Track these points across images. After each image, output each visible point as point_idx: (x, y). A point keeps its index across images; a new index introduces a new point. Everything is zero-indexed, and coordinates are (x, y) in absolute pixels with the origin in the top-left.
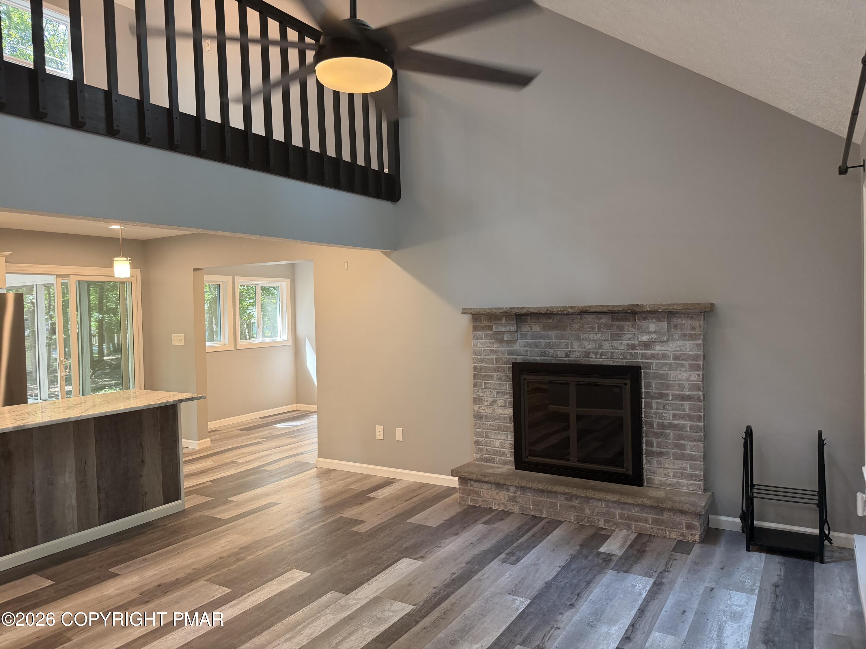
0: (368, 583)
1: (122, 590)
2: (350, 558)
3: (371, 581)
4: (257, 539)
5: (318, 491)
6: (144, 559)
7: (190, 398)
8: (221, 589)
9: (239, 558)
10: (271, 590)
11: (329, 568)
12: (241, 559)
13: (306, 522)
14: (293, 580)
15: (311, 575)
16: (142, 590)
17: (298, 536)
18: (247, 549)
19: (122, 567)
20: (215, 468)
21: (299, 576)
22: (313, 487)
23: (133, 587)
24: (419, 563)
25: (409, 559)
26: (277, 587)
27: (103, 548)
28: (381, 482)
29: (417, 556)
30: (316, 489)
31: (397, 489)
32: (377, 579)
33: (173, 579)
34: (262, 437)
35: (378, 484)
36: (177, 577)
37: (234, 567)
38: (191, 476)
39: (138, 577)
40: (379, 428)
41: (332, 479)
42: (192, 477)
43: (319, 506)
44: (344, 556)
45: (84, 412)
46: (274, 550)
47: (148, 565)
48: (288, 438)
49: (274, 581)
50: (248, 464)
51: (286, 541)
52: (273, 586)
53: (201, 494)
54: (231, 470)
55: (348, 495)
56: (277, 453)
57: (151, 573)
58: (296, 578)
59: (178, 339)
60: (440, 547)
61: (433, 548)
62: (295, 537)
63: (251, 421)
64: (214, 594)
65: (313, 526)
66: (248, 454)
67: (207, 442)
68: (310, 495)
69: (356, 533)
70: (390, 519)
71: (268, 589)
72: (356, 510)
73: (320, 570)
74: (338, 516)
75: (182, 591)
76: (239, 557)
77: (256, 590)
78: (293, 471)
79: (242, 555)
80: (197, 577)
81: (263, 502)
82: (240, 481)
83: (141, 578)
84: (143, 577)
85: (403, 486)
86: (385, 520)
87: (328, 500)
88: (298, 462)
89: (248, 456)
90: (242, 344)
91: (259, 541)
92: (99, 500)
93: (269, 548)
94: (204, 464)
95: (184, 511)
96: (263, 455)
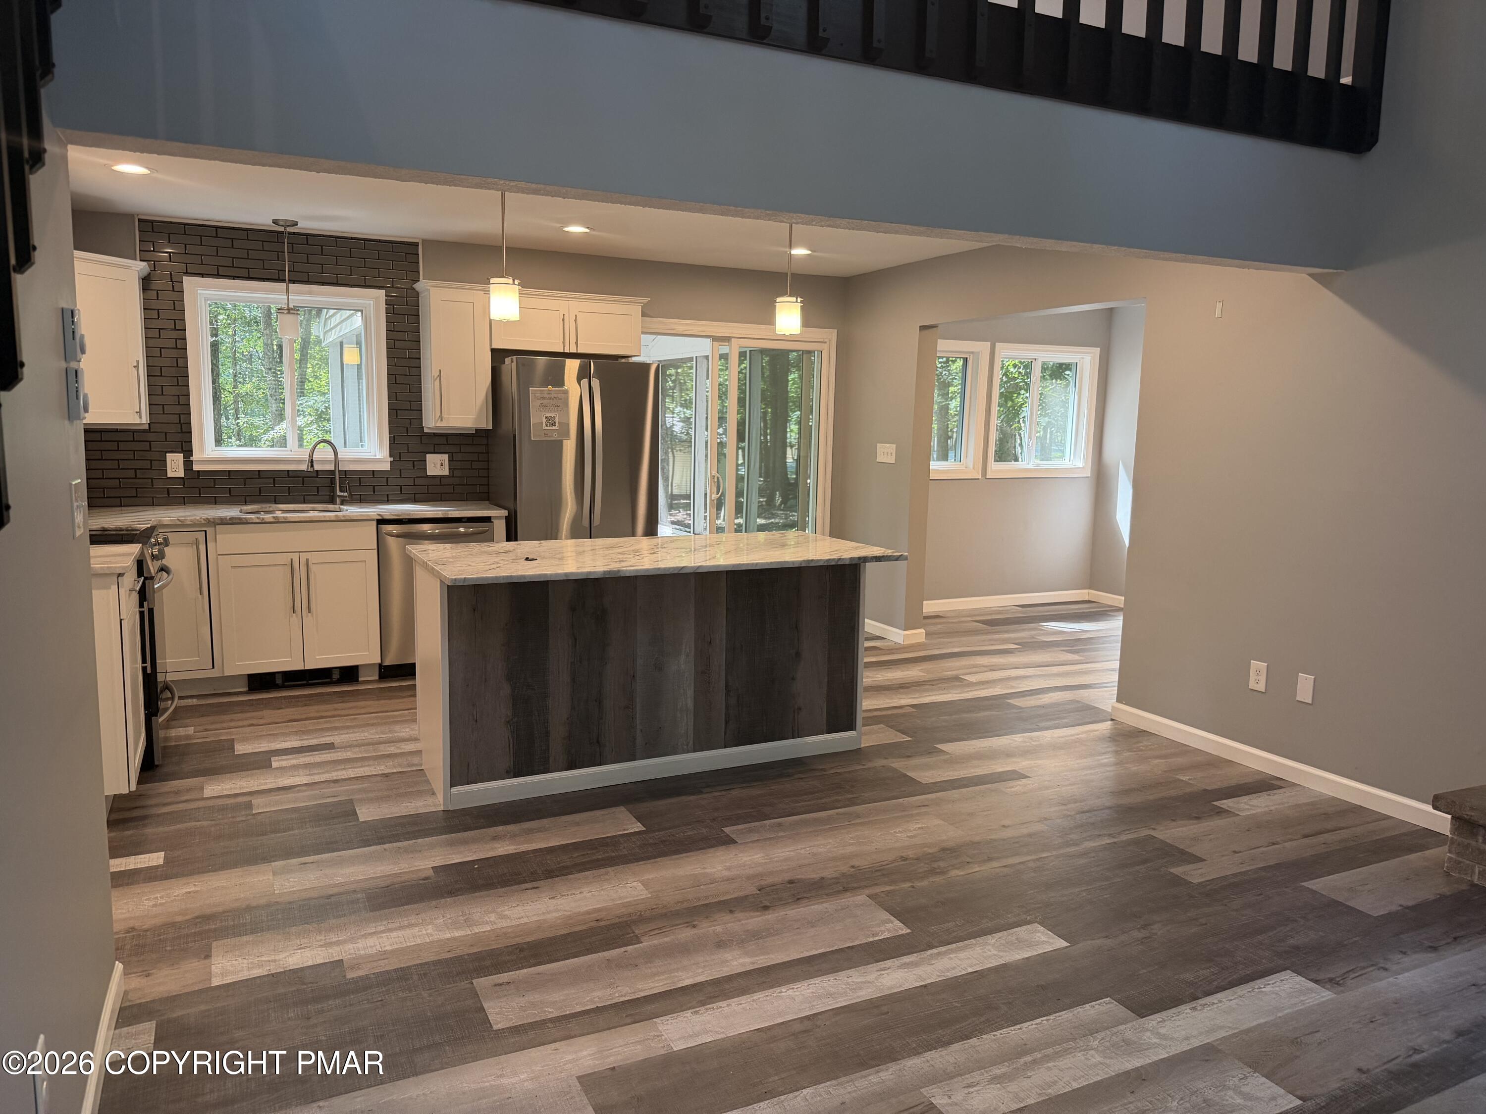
0: (1194, 1004)
1: (734, 872)
2: (1159, 933)
3: (1201, 1002)
4: (977, 839)
5: (1108, 769)
6: (780, 824)
7: (879, 556)
8: (892, 922)
9: (935, 868)
10: (985, 955)
11: (1109, 942)
12: (938, 870)
13: (1076, 827)
14: (1030, 945)
15: (1067, 947)
16: (763, 883)
17: (1054, 853)
18: (954, 854)
19: (742, 829)
20: (924, 683)
21: (1044, 942)
22: (1100, 758)
23: (751, 872)
24: (1325, 995)
25: (1300, 978)
26: (995, 952)
27: (724, 787)
28: (1249, 780)
29: (1321, 976)
30: (1105, 765)
31: (1286, 805)
32: (1216, 1001)
33: (815, 876)
34: (1017, 642)
35: (1243, 782)
36: (823, 875)
37: (925, 883)
38: (884, 690)
39: (762, 855)
40: (1258, 667)
41: (1141, 750)
42: (884, 692)
43: (1108, 801)
44: (1146, 925)
45: (710, 559)
46: (1006, 870)
47: (782, 837)
48: (1063, 652)
49: (993, 938)
50: (982, 687)
51: (1029, 858)
52: (990, 947)
53: (893, 725)
54: (950, 693)
55: (1173, 793)
56: (1039, 676)
57: (783, 854)
58: (1038, 943)
59: (886, 453)
60: (1386, 969)
61: (1364, 968)
62: (1049, 854)
63: (1001, 609)
64: (878, 929)
65: (1088, 840)
66: (986, 669)
67: (918, 635)
68: (1091, 774)
69: (1178, 881)
70: (1263, 869)
71: (978, 950)
72: (1184, 829)
73: (1089, 942)
74: (1145, 832)
75: (825, 905)
76: (935, 865)
77: (954, 945)
78: (1064, 718)
79: (942, 864)
80: (855, 885)
81: (999, 767)
82: (965, 715)
83: (766, 859)
84: (771, 858)
85: (1303, 800)
86: (1248, 868)
87: (1127, 792)
88: (1078, 702)
89: (987, 671)
90: (997, 469)
91: (978, 843)
92: (727, 707)
93: (995, 864)
94: (908, 672)
95: (858, 751)
96: (1013, 675)
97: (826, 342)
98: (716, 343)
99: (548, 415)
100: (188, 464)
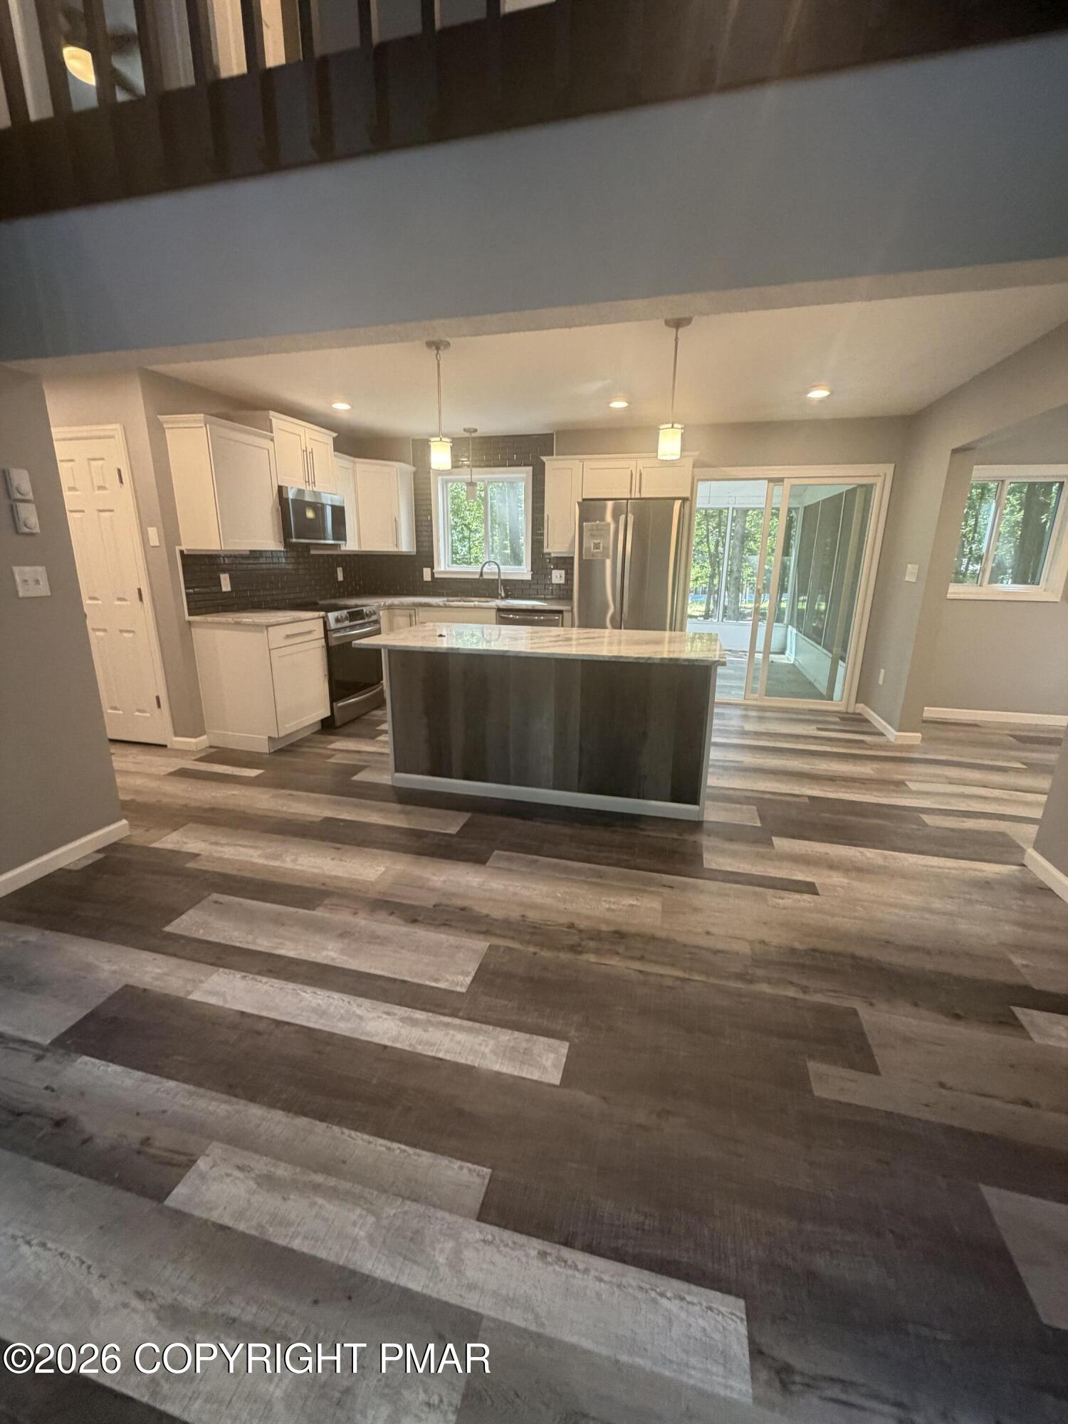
2: (666, 1133)
6: (537, 860)
8: (467, 976)
9: (580, 945)
12: (579, 948)
14: (524, 1062)
19: (505, 856)
20: (858, 780)
21: (541, 1067)
26: (487, 1051)
37: (549, 955)
38: (807, 778)
42: (805, 780)
44: (667, 1112)
50: (915, 796)
52: (493, 1043)
54: (870, 795)
56: (999, 799)
58: (535, 1065)
64: (448, 976)
66: (945, 781)
69: (796, 1082)
71: (478, 1039)
73: (580, 1094)
76: (585, 943)
88: (1003, 835)
89: (943, 783)
94: (857, 768)
97: (879, 476)
98: (771, 484)
99: (596, 541)
100: (433, 574)
